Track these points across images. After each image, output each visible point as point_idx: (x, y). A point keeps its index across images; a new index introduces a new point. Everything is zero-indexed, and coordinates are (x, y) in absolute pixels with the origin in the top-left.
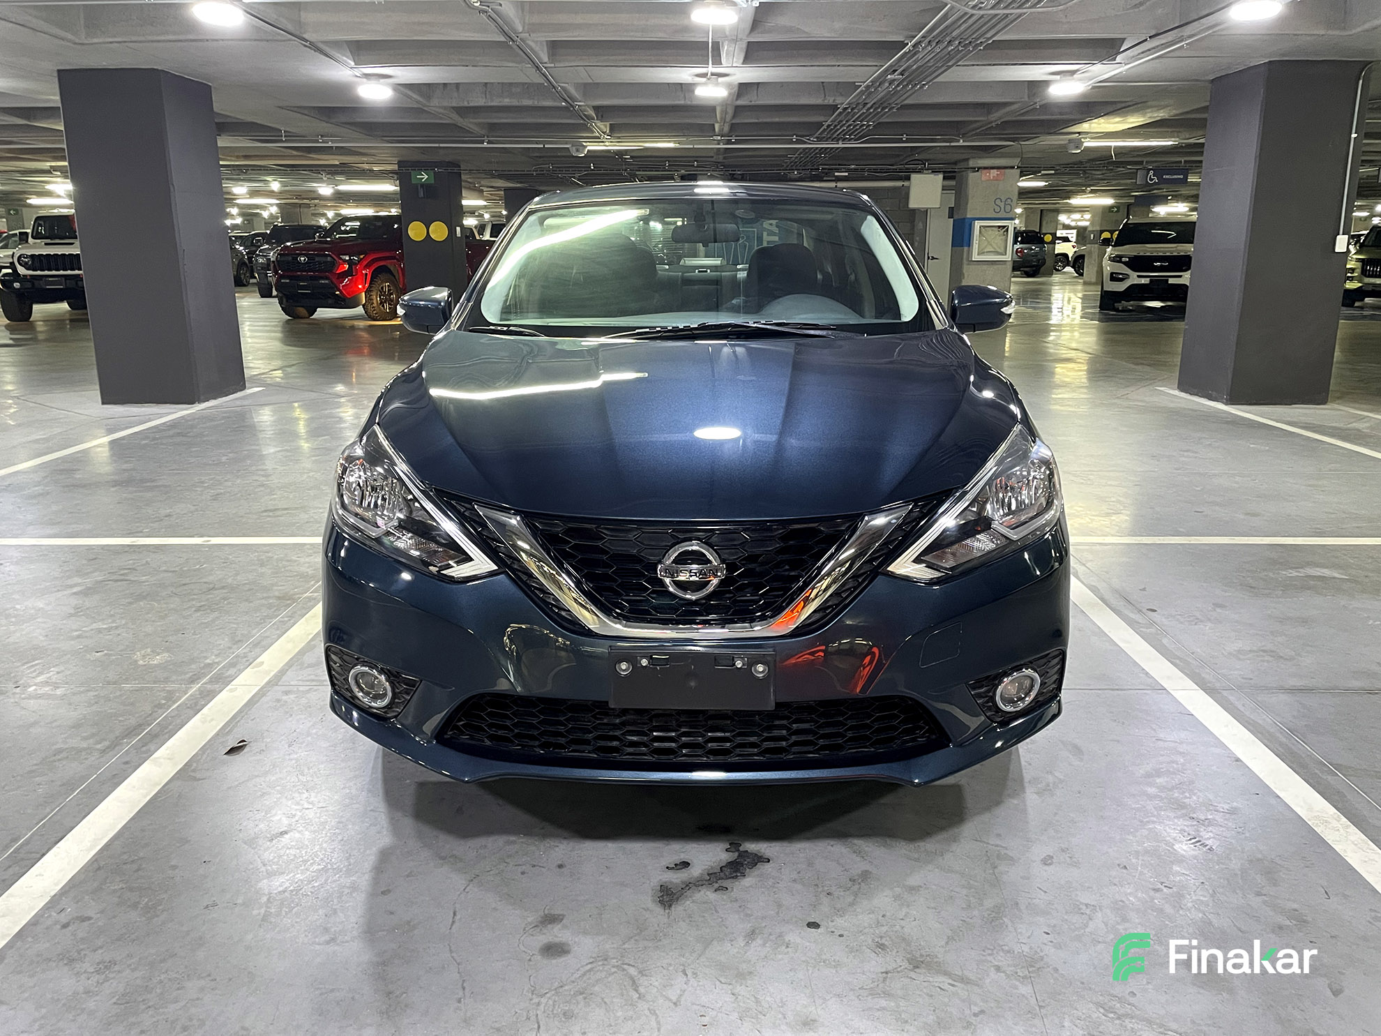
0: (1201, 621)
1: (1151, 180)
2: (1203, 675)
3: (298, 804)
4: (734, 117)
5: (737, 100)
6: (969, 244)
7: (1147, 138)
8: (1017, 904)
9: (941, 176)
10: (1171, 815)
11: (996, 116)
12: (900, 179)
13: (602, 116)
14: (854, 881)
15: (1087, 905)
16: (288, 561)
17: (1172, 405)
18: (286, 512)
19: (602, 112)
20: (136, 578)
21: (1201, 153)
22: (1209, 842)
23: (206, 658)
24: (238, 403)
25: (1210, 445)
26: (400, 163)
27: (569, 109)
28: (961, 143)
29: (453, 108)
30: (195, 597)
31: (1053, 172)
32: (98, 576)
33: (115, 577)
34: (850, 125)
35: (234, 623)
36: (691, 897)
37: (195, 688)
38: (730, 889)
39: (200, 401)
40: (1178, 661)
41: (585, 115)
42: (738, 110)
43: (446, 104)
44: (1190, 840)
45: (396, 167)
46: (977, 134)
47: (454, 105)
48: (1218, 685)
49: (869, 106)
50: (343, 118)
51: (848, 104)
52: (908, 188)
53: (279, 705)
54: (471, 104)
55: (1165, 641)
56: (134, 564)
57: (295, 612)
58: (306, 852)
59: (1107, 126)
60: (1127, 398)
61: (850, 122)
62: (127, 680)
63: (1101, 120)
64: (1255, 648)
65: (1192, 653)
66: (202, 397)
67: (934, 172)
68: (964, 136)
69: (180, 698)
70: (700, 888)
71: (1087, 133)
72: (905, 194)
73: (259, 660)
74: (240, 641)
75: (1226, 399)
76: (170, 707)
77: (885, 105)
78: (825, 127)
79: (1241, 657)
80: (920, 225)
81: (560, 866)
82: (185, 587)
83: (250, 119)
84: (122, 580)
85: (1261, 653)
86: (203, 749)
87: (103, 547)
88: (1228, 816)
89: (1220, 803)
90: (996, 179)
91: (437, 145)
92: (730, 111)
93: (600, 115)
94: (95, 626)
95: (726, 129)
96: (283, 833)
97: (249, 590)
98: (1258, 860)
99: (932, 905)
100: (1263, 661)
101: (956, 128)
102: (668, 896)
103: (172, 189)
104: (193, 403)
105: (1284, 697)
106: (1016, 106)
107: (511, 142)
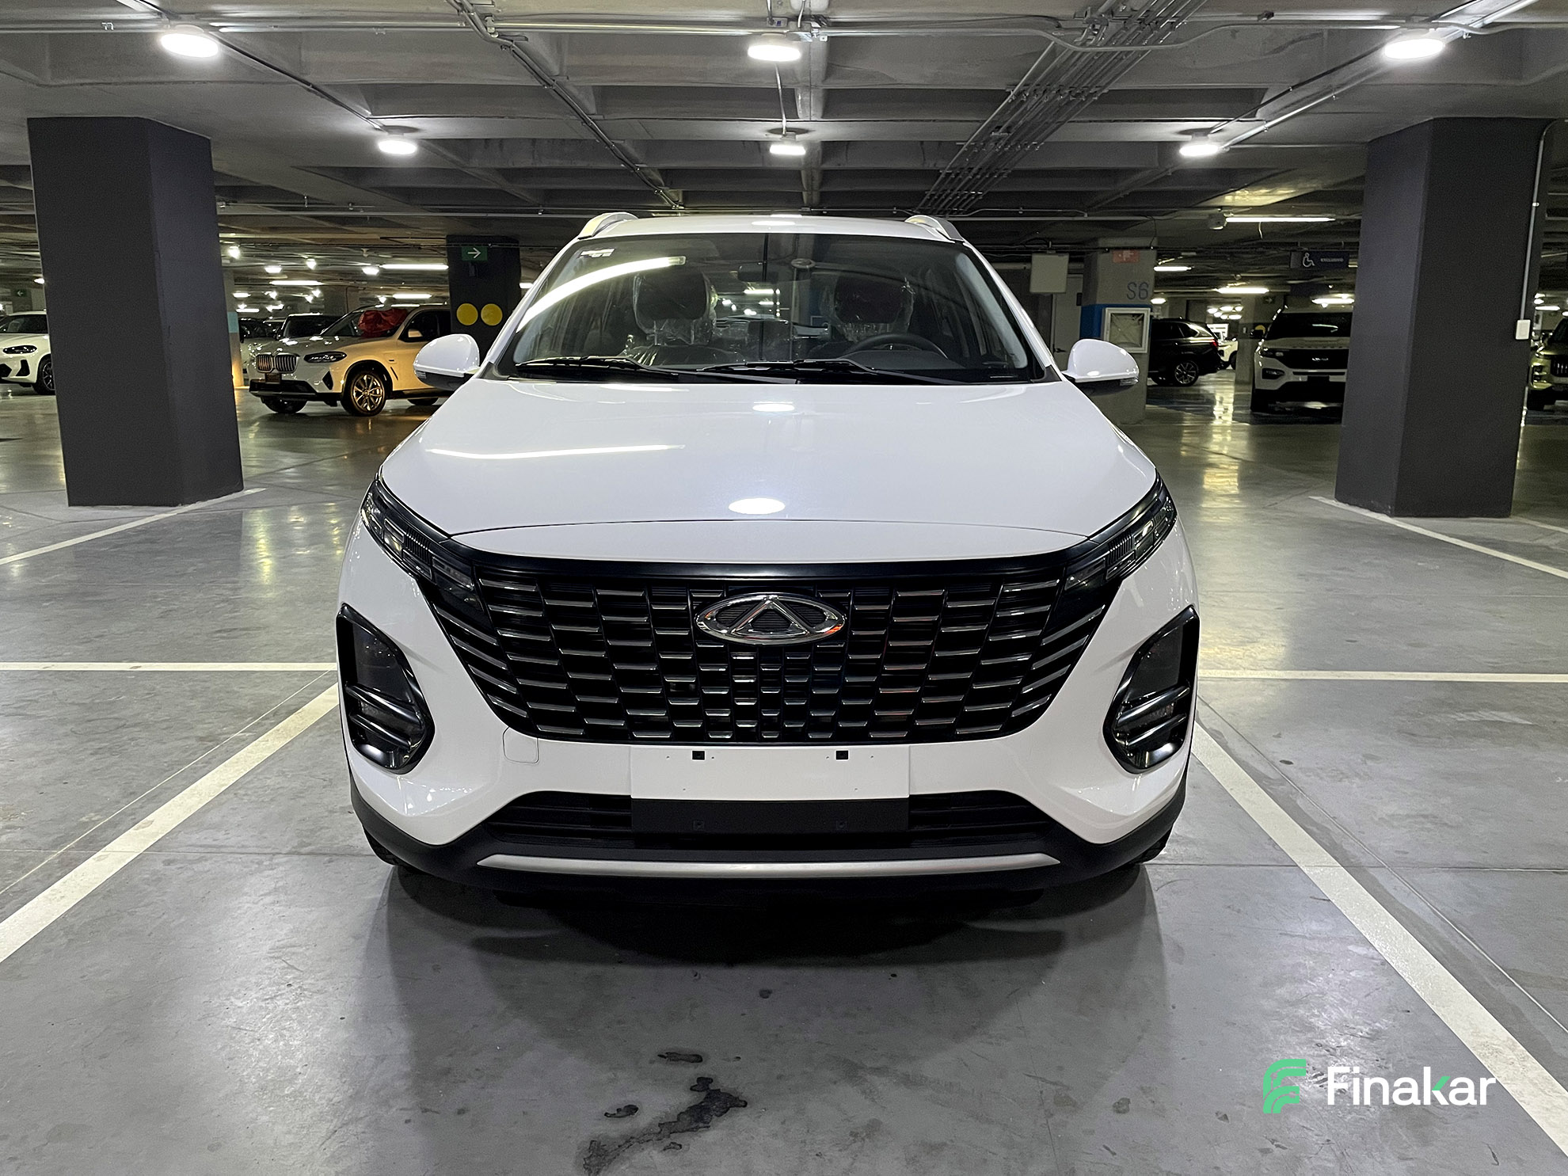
0: (1347, 777)
1: (1307, 263)
2: (1345, 847)
5: (823, 163)
6: (1099, 334)
7: (1297, 213)
8: (1072, 1170)
9: (1066, 257)
10: (1293, 1040)
11: (1123, 186)
12: (1021, 260)
13: (672, 182)
14: (856, 1135)
16: (227, 692)
17: (1326, 517)
18: (245, 632)
19: (670, 176)
20: (33, 712)
21: (1358, 232)
23: (84, 815)
25: (1370, 562)
26: (450, 238)
27: (630, 172)
28: (1086, 217)
29: (498, 170)
30: (98, 736)
31: (1194, 254)
34: (957, 195)
35: (133, 771)
36: (628, 1159)
37: (56, 854)
38: (684, 1147)
39: (183, 504)
41: (650, 180)
43: (488, 165)
45: (443, 242)
46: (1102, 208)
47: (498, 166)
48: (1363, 861)
49: (974, 171)
50: (372, 182)
51: (950, 169)
52: (1029, 271)
55: (1299, 802)
56: (38, 694)
57: (213, 758)
59: (1253, 198)
60: (1275, 509)
61: (955, 192)
63: (1246, 192)
65: (1334, 818)
66: (188, 499)
68: (1089, 209)
69: (32, 867)
70: (644, 1145)
71: (1230, 207)
72: (1026, 278)
75: (1391, 510)
77: (993, 170)
78: (927, 197)
79: (1395, 823)
80: (1045, 313)
81: (462, 1112)
82: (89, 724)
83: (265, 182)
85: (1422, 819)
87: (8, 673)
88: (1367, 1041)
89: (1357, 1024)
90: (1128, 261)
91: (485, 215)
92: (817, 177)
93: (668, 180)
95: (816, 198)
99: (959, 1173)
100: (1422, 829)
101: (1079, 200)
102: (598, 1158)
103: (157, 257)
104: (175, 506)
106: (1148, 172)
107: (573, 213)
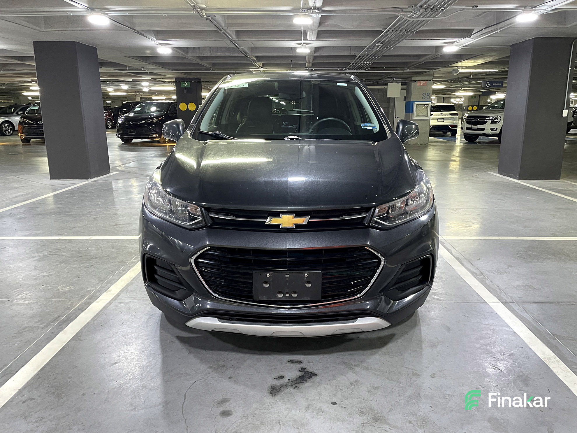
0: (502, 273)
1: (488, 85)
2: (502, 296)
3: (123, 351)
4: (313, 60)
5: (314, 54)
6: (412, 112)
7: (485, 69)
8: (419, 394)
9: (400, 84)
10: (486, 356)
11: (422, 60)
12: (384, 85)
13: (259, 60)
14: (352, 384)
15: (448, 395)
16: (124, 246)
17: (495, 180)
18: (124, 225)
19: (259, 58)
20: (61, 254)
21: (507, 75)
22: (501, 368)
23: (88, 288)
24: (107, 179)
25: (510, 197)
26: (176, 79)
27: (245, 57)
28: (408, 71)
29: (197, 57)
30: (85, 262)
31: (447, 82)
32: (45, 253)
33: (51, 253)
34: (362, 64)
35: (100, 273)
36: (284, 391)
37: (83, 301)
38: (300, 388)
39: (91, 178)
40: (492, 290)
41: (252, 60)
42: (315, 57)
43: (194, 55)
44: (493, 367)
45: (174, 80)
46: (415, 67)
47: (197, 55)
48: (507, 300)
49: (369, 56)
50: (152, 61)
51: (360, 55)
52: (387, 88)
53: (117, 308)
54: (205, 55)
55: (487, 282)
56: (60, 247)
57: (125, 269)
58: (125, 371)
59: (469, 64)
60: (476, 177)
61: (361, 63)
62: (54, 298)
63: (466, 61)
64: (524, 285)
65: (498, 287)
66: (92, 177)
67: (398, 82)
68: (409, 68)
69: (76, 305)
70: (288, 387)
71: (460, 66)
72: (385, 91)
73: (110, 289)
74: (102, 281)
75: (518, 178)
76: (73, 308)
77: (376, 55)
78: (351, 64)
79: (518, 288)
80: (392, 104)
81: (230, 378)
82: (80, 258)
83: (113, 61)
84: (55, 255)
85: (527, 287)
86: (84, 327)
87: (48, 240)
88: (509, 356)
89: (506, 351)
90: (423, 85)
91: (191, 72)
92: (312, 58)
93: (258, 59)
94: (42, 274)
95: (311, 65)
96: (117, 363)
97: (106, 259)
98: (521, 375)
99: (385, 395)
100: (527, 290)
101: (405, 65)
102: (274, 391)
103: (80, 91)
104: (88, 179)
105: (535, 306)
106: (430, 56)
107: (222, 70)
